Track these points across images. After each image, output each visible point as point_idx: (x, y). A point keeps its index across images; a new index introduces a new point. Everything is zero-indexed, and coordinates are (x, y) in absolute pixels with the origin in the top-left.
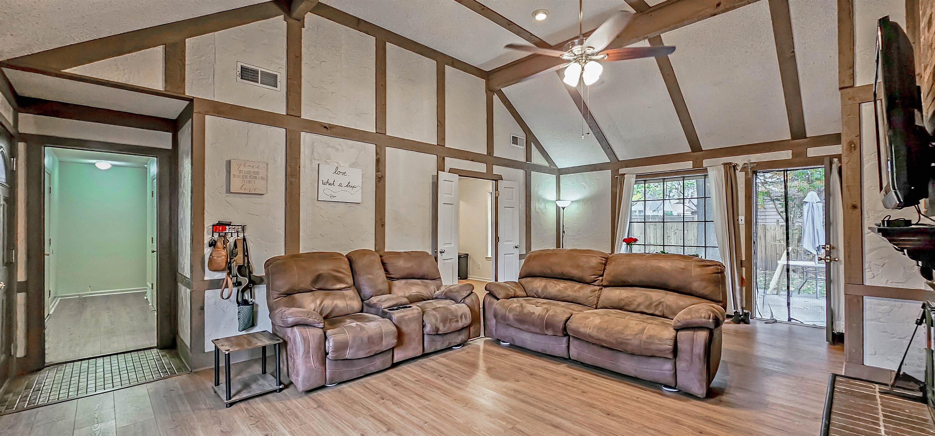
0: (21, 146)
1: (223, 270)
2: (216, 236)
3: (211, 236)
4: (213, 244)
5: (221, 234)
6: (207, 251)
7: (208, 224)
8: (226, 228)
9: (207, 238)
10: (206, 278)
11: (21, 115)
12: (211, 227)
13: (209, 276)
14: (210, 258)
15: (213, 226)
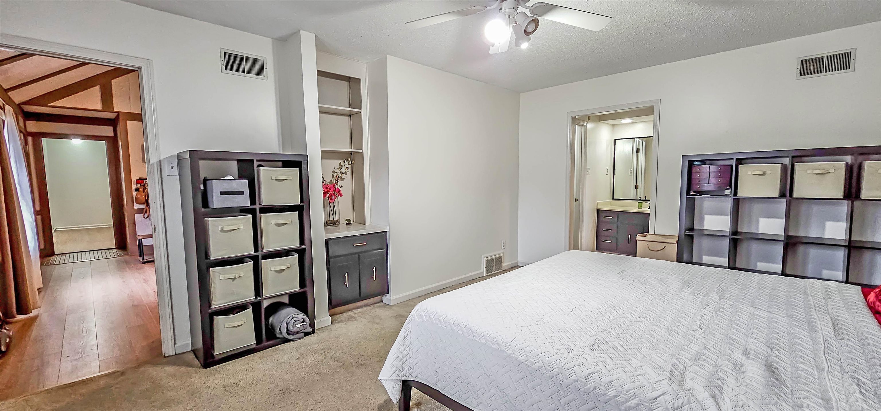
0: (30, 139)
1: (143, 204)
2: (139, 186)
3: (136, 186)
4: (137, 190)
5: (142, 184)
6: (134, 193)
7: (134, 179)
8: (144, 182)
9: (134, 187)
10: (135, 208)
11: (27, 122)
12: (135, 181)
13: (137, 206)
14: (136, 198)
15: (137, 180)
